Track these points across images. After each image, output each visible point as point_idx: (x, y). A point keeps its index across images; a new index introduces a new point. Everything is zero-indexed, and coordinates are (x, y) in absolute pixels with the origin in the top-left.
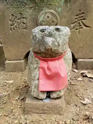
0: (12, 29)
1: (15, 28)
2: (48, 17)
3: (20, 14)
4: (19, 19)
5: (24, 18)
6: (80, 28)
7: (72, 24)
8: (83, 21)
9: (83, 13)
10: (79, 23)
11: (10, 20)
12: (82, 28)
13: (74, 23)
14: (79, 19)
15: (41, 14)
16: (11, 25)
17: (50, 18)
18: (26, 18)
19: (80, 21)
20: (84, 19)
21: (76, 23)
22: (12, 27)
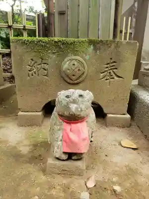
0: (30, 75)
1: (34, 74)
2: (74, 65)
3: (41, 60)
4: (40, 64)
5: (45, 64)
6: (111, 78)
7: (102, 73)
8: (114, 70)
9: (115, 62)
10: (110, 73)
11: (29, 66)
12: (113, 78)
13: (104, 72)
14: (110, 68)
15: (66, 60)
16: (29, 71)
17: (76, 66)
18: (48, 64)
19: (111, 71)
20: (116, 69)
21: (106, 72)
22: (30, 72)
